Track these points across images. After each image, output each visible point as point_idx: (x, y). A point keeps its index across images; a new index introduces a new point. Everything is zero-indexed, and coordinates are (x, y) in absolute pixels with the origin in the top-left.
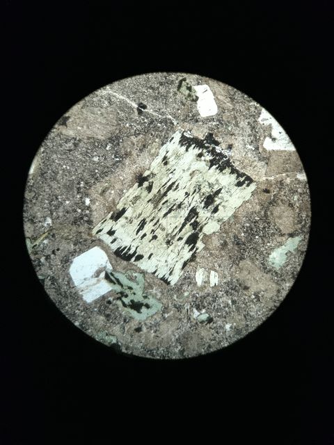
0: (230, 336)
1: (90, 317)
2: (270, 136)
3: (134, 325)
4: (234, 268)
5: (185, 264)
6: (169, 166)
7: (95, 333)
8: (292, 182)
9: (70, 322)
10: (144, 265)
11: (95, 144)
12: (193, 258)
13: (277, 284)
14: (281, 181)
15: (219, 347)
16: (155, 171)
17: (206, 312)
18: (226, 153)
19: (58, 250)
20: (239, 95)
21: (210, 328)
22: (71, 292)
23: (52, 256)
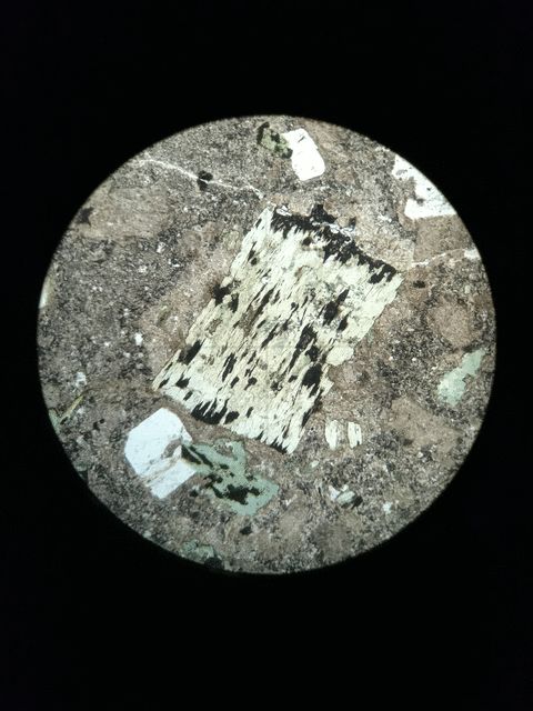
0: (392, 523)
1: (166, 522)
2: (414, 196)
3: (238, 524)
4: (384, 413)
5: (306, 418)
6: (259, 266)
7: (178, 546)
8: (457, 265)
9: (137, 533)
10: (241, 427)
11: (138, 246)
12: (317, 406)
13: (457, 430)
14: (440, 266)
15: (377, 542)
16: (240, 277)
17: (350, 489)
18: (348, 232)
19: (102, 421)
20: (355, 139)
21: (359, 513)
22: (131, 486)
23: (94, 432)
